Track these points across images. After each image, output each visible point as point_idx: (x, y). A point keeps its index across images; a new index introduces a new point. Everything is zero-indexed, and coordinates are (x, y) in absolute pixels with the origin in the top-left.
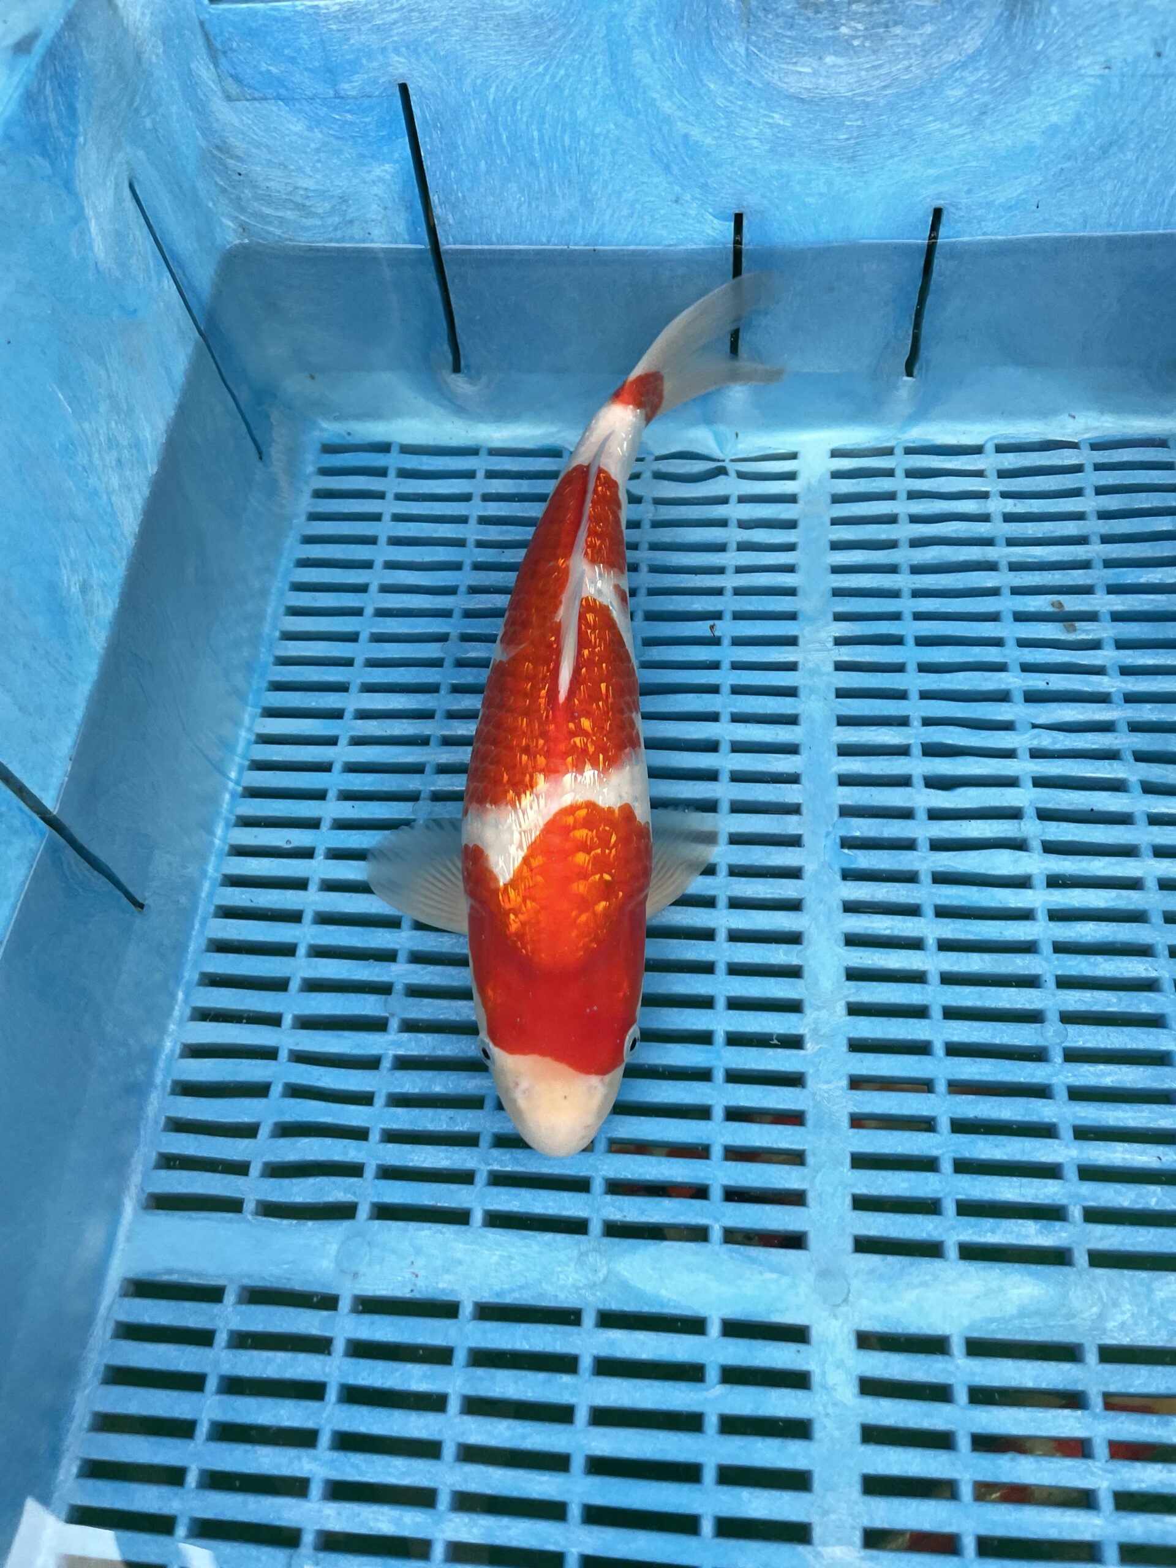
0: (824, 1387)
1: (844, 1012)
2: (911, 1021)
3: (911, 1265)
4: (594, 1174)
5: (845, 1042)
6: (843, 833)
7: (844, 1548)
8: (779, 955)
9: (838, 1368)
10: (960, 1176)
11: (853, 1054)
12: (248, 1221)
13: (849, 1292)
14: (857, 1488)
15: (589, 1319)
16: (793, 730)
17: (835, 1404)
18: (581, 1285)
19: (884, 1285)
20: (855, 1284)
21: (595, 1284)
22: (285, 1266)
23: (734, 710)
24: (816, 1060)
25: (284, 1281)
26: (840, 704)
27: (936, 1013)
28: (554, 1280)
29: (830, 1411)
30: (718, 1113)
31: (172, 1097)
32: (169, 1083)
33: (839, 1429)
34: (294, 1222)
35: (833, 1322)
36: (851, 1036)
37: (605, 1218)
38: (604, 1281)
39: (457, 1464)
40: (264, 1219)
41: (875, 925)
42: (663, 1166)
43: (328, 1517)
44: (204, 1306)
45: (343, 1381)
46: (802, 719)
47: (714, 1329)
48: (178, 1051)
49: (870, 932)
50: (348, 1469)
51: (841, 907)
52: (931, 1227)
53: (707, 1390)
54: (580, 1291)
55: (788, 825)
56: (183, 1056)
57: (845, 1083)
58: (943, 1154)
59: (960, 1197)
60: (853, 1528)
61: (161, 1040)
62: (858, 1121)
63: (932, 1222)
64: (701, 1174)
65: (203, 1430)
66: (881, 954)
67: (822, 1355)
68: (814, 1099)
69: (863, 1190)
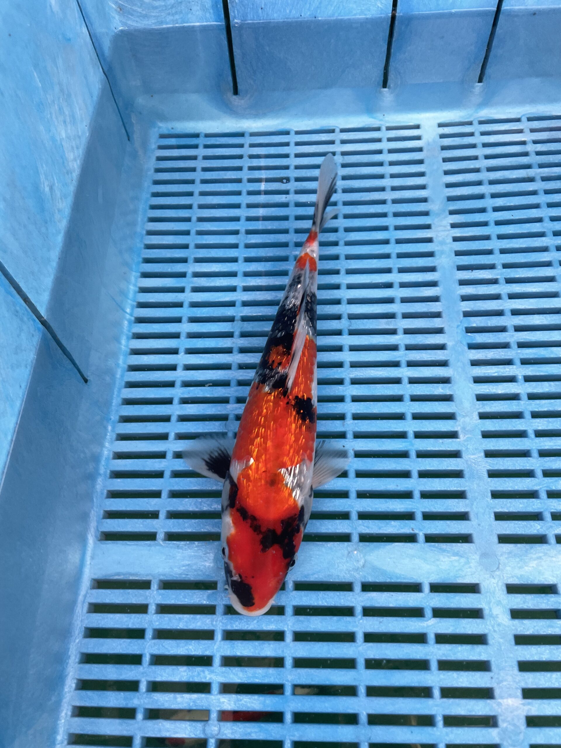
0: (491, 616)
1: (478, 418)
2: (514, 420)
3: (531, 548)
4: (351, 510)
5: (480, 433)
6: (466, 325)
7: (513, 699)
8: (439, 390)
9: (498, 605)
10: (551, 500)
11: (485, 439)
12: (161, 545)
13: (499, 564)
14: (516, 668)
15: (358, 588)
16: (434, 274)
17: (499, 625)
18: (351, 569)
19: (518, 560)
20: (503, 559)
21: (358, 568)
22: (184, 568)
23: (400, 266)
24: (466, 443)
25: (184, 576)
26: (458, 259)
27: (528, 415)
28: (336, 567)
29: (496, 629)
30: (415, 474)
31: (110, 480)
32: (108, 472)
33: (501, 638)
34: (188, 542)
35: (493, 581)
36: (483, 430)
37: (360, 532)
38: (364, 566)
39: (294, 669)
40: (170, 542)
41: (489, 371)
42: (388, 503)
43: (223, 702)
44: (141, 591)
45: (224, 628)
46: (438, 268)
47: (426, 588)
48: (111, 456)
49: (487, 375)
50: (231, 676)
51: (470, 363)
52: (539, 527)
53: (427, 621)
54: (351, 572)
55: (436, 323)
56: (114, 458)
57: (483, 454)
58: (541, 489)
59: (553, 510)
60: (517, 688)
61: (102, 450)
62: (493, 474)
63: (539, 524)
64: (410, 507)
65: (146, 659)
66: (493, 386)
67: (488, 599)
68: (467, 464)
69: (499, 510)
